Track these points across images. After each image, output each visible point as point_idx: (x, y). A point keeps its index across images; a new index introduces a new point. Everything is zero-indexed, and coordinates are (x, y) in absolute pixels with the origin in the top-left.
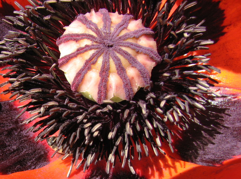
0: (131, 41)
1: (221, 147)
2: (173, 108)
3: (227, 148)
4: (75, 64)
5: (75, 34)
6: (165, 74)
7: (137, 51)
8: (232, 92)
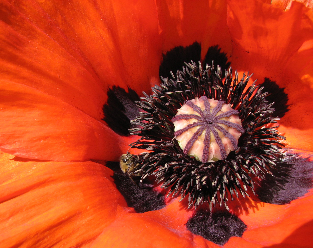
0: (224, 119)
1: (289, 192)
2: (254, 164)
3: (293, 192)
4: (186, 136)
5: (186, 115)
6: (249, 142)
7: (229, 126)
8: (295, 152)
